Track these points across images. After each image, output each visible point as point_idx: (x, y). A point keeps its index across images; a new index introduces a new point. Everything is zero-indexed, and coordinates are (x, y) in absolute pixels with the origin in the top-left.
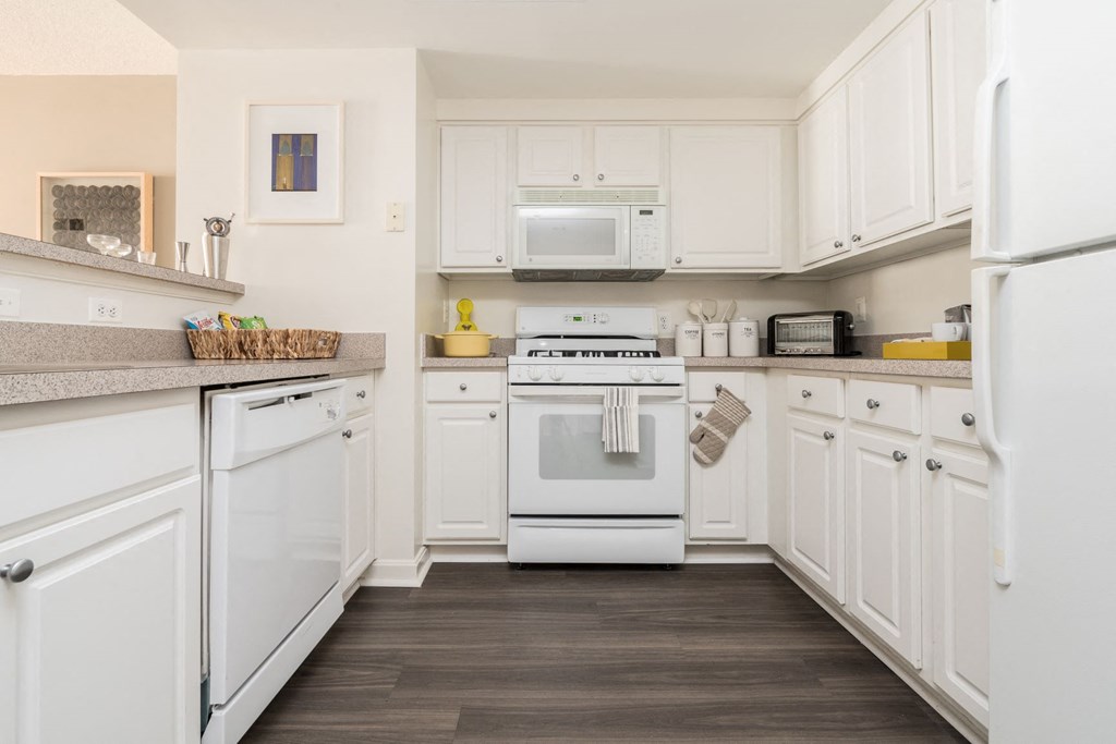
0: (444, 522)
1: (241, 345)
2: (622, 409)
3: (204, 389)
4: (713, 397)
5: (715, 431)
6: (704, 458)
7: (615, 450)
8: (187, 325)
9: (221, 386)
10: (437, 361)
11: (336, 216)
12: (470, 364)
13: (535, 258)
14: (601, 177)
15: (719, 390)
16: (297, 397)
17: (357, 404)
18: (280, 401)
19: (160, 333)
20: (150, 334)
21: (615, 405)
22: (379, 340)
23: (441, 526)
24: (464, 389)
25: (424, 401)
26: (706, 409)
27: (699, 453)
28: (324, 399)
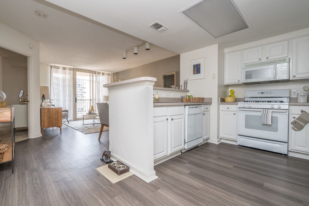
0: (224, 134)
1: (189, 100)
2: (266, 114)
3: (185, 105)
4: (301, 113)
5: (300, 122)
6: (295, 129)
7: (264, 123)
8: (182, 97)
9: (186, 105)
10: (222, 103)
11: (203, 77)
12: (229, 103)
13: (247, 80)
14: (267, 58)
15: (302, 111)
16: (196, 107)
17: (206, 110)
18: (193, 107)
19: (179, 98)
20: (178, 98)
21: (265, 113)
22: (211, 99)
23: (223, 135)
24: (228, 109)
25: (220, 110)
26: (297, 116)
27: (294, 128)
28: (200, 108)
